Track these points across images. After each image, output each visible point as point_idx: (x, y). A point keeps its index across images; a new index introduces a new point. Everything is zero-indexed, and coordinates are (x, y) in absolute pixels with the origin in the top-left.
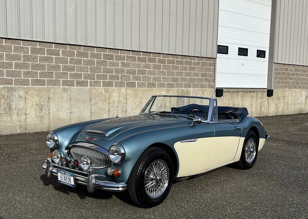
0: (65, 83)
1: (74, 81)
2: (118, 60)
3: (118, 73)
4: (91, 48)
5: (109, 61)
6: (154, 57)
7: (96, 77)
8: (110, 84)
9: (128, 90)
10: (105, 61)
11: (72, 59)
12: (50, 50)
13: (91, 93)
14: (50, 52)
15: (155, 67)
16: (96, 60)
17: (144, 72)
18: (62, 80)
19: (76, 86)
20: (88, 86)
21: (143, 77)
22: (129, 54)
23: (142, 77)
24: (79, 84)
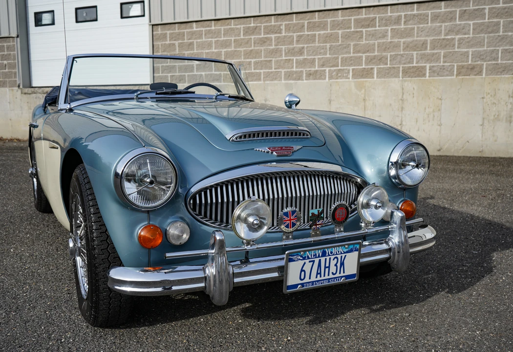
0: (289, 76)
1: (302, 72)
2: (386, 26)
3: (385, 50)
4: (332, 12)
5: (366, 31)
6: (477, 5)
7: (341, 61)
8: (367, 73)
9: (406, 84)
10: (357, 32)
11: (300, 36)
12: (268, 26)
13: (331, 90)
14: (269, 30)
15: (478, 29)
16: (340, 32)
17: (448, 43)
18: (284, 72)
19: (306, 80)
20: (325, 79)
21: (444, 53)
22: (411, 11)
23: (442, 54)
24: (309, 75)
